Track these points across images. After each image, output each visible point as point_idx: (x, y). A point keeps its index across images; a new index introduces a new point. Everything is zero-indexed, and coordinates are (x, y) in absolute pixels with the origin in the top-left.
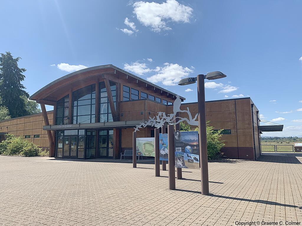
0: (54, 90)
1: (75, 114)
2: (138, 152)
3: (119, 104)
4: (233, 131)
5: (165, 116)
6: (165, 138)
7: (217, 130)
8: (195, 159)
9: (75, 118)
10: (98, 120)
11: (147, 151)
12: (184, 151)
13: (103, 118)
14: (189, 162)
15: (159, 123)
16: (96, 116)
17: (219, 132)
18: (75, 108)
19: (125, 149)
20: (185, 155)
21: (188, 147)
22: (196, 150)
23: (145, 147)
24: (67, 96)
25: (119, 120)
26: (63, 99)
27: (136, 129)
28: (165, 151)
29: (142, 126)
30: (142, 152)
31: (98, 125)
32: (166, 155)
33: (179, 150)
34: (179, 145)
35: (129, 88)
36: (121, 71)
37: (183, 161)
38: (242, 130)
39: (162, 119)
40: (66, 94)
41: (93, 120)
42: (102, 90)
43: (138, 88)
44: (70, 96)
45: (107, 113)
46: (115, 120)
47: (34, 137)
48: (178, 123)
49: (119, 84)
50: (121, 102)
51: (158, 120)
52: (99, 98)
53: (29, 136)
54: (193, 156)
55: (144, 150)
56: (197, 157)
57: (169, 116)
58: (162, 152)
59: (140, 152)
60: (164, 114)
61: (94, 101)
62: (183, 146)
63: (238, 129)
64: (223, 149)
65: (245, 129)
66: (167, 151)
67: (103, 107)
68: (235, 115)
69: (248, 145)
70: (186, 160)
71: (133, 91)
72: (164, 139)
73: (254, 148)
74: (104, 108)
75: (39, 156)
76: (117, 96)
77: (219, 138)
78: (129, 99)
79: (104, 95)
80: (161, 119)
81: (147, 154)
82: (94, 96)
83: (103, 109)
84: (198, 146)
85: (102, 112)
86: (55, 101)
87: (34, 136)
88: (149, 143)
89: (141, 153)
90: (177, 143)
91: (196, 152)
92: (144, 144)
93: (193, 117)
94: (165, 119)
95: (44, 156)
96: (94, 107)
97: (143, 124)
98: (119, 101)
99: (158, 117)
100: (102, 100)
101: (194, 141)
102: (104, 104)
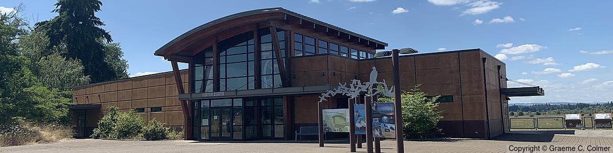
0: (192, 42)
1: (222, 75)
3: (290, 59)
4: (455, 98)
5: (360, 85)
6: (361, 110)
7: (431, 97)
8: (392, 128)
9: (222, 82)
10: (258, 85)
11: (336, 125)
12: (381, 121)
13: (266, 82)
14: (386, 131)
15: (354, 92)
16: (255, 78)
17: (434, 99)
18: (222, 67)
19: (299, 125)
20: (382, 125)
21: (385, 118)
22: (391, 120)
23: (334, 121)
24: (210, 49)
25: (290, 84)
26: (203, 53)
27: (322, 99)
28: (362, 124)
29: (330, 94)
31: (258, 93)
32: (363, 128)
33: (376, 121)
34: (376, 115)
35: (303, 36)
36: (293, 15)
37: (380, 131)
38: (469, 97)
39: (357, 88)
40: (208, 45)
41: (252, 85)
42: (263, 40)
43: (314, 34)
44: (214, 49)
45: (272, 73)
46: (284, 86)
47: (152, 111)
48: (375, 94)
49: (288, 32)
50: (292, 58)
51: (352, 88)
52: (258, 52)
53: (142, 110)
54: (389, 126)
55: (333, 124)
56: (393, 126)
57: (365, 84)
58: (358, 125)
60: (359, 82)
61: (252, 57)
62: (380, 116)
63: (464, 95)
64: (441, 124)
65: (473, 94)
66: (364, 124)
67: (266, 65)
68: (458, 75)
69: (477, 118)
70: (383, 130)
71: (307, 40)
72: (359, 111)
73: (485, 121)
74: (266, 67)
75: (168, 139)
76: (286, 49)
77: (434, 108)
78: (303, 52)
79: (266, 47)
80: (355, 87)
81: (337, 130)
82: (251, 49)
83: (265, 69)
84: (393, 116)
85: (264, 72)
86: (191, 57)
87: (152, 108)
88: (339, 116)
90: (374, 114)
91: (391, 122)
92: (333, 117)
93: (389, 89)
94: (360, 88)
95: (175, 139)
96: (252, 65)
97: (331, 92)
98: (289, 56)
99: (352, 85)
100: (264, 55)
101: (390, 112)
102: (268, 61)
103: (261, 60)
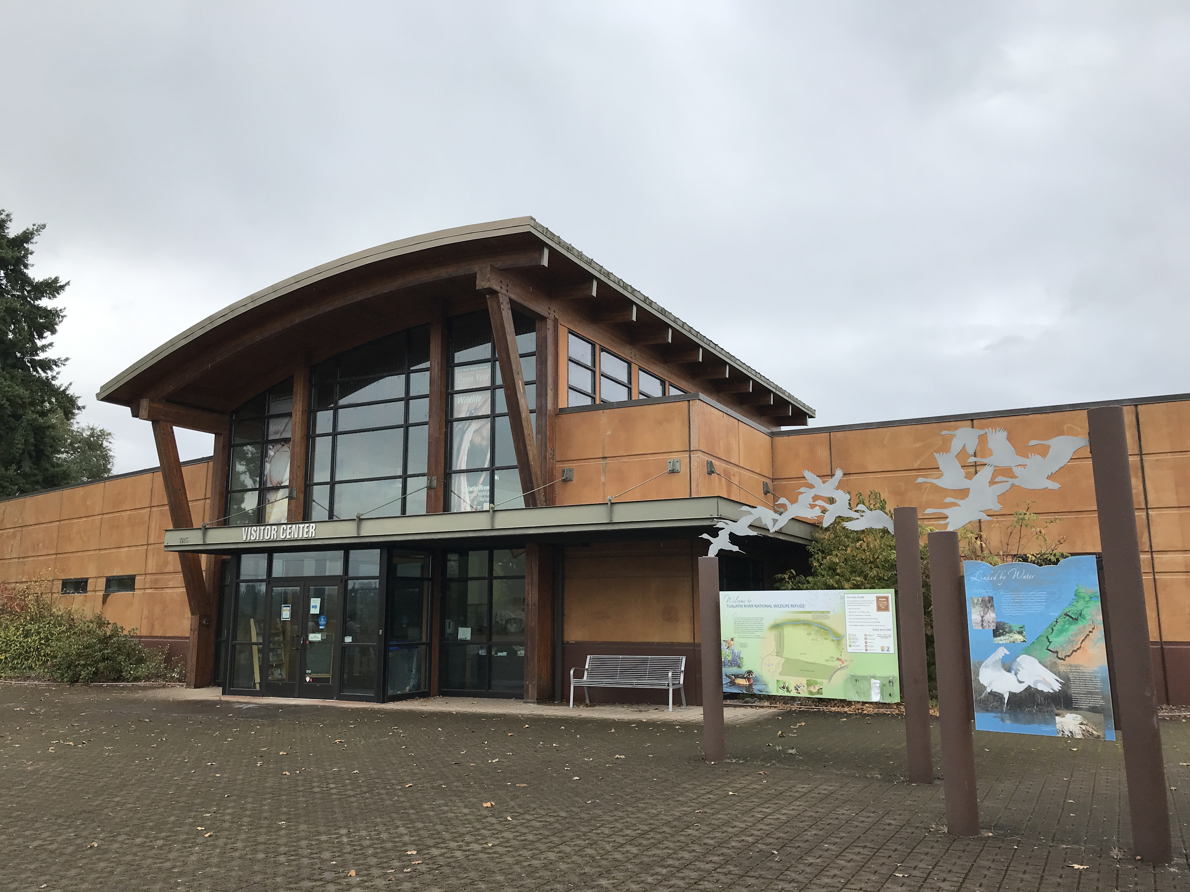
1: (321, 474)
2: (734, 670)
9: (320, 495)
10: (440, 501)
11: (793, 667)
16: (430, 481)
18: (322, 446)
23: (780, 645)
24: (285, 388)
25: (550, 502)
27: (720, 544)
30: (757, 671)
35: (592, 346)
36: (569, 255)
40: (280, 375)
42: (460, 356)
43: (629, 351)
44: (298, 386)
45: (487, 465)
46: (531, 502)
49: (549, 325)
50: (562, 411)
52: (444, 395)
55: (774, 660)
59: (750, 672)
61: (421, 410)
71: (607, 363)
76: (540, 382)
78: (594, 399)
81: (796, 687)
82: (421, 383)
83: (465, 446)
85: (461, 461)
86: (222, 413)
87: (108, 580)
88: (807, 623)
89: (756, 680)
92: (777, 626)
96: (419, 438)
97: (764, 514)
98: (550, 406)
102: (475, 425)
103: (452, 422)
